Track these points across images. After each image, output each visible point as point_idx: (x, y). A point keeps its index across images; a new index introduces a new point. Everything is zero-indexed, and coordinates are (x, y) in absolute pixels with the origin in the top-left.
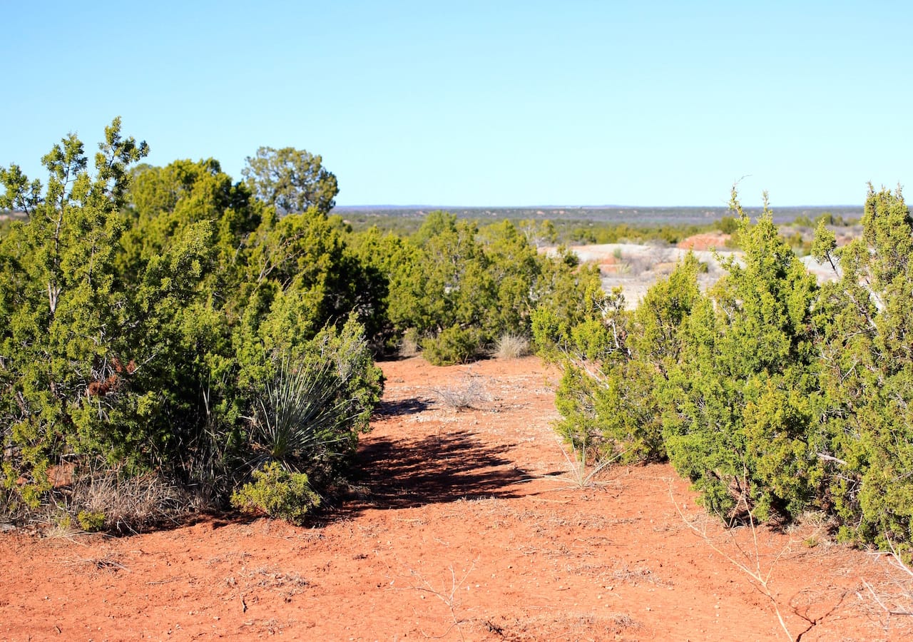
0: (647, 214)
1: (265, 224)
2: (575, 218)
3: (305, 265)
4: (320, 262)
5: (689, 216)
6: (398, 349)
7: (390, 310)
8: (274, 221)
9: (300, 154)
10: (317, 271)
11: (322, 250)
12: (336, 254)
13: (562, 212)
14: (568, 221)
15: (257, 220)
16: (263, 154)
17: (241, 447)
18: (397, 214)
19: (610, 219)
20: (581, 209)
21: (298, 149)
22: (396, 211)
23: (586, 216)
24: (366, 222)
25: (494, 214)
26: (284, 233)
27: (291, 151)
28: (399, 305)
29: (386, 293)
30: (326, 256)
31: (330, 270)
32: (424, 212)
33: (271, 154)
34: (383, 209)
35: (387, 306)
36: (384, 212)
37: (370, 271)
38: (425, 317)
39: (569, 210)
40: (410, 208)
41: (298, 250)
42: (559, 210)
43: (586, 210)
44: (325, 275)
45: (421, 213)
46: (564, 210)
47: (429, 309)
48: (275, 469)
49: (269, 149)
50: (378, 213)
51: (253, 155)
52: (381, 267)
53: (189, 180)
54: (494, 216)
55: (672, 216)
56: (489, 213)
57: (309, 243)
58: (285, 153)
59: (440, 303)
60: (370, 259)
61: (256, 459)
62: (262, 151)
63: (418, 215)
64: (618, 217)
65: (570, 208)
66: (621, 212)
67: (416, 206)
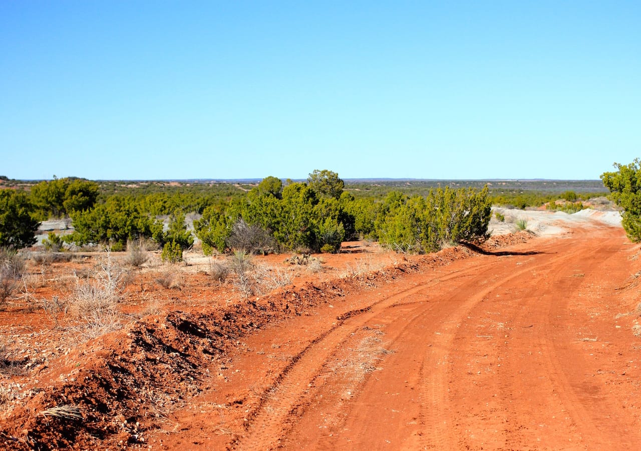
0: (562, 185)
1: (320, 203)
2: (511, 188)
3: (332, 213)
4: (336, 213)
5: (592, 187)
6: (358, 238)
7: (356, 227)
8: (323, 202)
9: (330, 173)
10: (335, 216)
11: (337, 210)
12: (341, 211)
13: (504, 184)
14: (507, 190)
15: (318, 201)
16: (316, 172)
17: (322, 242)
18: (392, 185)
19: (537, 188)
20: (517, 181)
21: (329, 171)
22: (391, 182)
23: (521, 186)
24: (371, 190)
25: (458, 185)
26: (326, 205)
27: (326, 171)
28: (358, 225)
29: (354, 222)
30: (338, 211)
31: (339, 215)
32: (410, 183)
33: (318, 172)
34: (382, 181)
35: (355, 225)
36: (383, 183)
37: (350, 216)
38: (365, 229)
39: (509, 182)
40: (400, 180)
41: (330, 210)
42: (502, 182)
43: (521, 182)
44: (337, 217)
45: (408, 184)
46: (506, 182)
47: (366, 227)
48: (327, 245)
49: (318, 170)
50: (379, 184)
51: (312, 173)
52: (354, 215)
53: (299, 189)
54: (457, 186)
55: (579, 186)
56: (455, 184)
57: (333, 208)
58: (324, 172)
59: (370, 225)
60: (351, 213)
61: (324, 244)
62: (315, 171)
63: (406, 185)
64: (543, 187)
65: (510, 180)
66: (545, 184)
67: (405, 179)
